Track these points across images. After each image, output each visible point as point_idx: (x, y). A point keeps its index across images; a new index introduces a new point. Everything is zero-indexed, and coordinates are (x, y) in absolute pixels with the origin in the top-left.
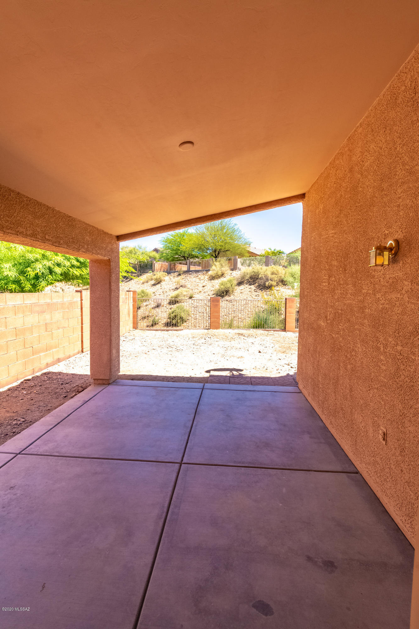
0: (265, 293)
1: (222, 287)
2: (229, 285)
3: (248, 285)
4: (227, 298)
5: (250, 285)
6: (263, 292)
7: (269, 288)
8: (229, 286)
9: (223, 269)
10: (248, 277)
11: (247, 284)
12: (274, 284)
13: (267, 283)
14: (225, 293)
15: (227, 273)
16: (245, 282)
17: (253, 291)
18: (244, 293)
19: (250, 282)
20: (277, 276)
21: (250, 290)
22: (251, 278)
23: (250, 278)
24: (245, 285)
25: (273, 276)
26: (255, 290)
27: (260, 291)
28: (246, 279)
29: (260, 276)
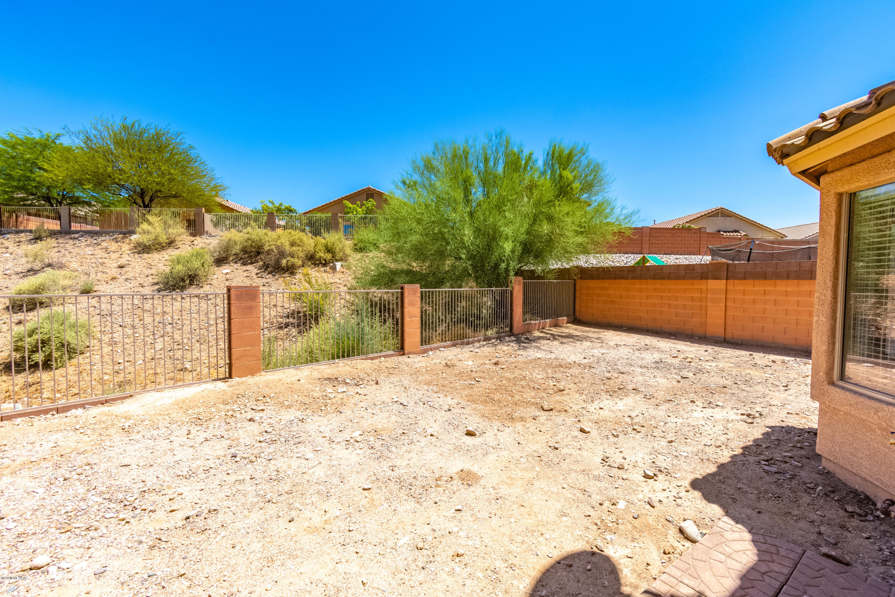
0: (281, 279)
1: (180, 267)
2: (196, 264)
3: (239, 264)
4: (193, 290)
5: (244, 264)
6: (277, 277)
7: (288, 270)
8: (197, 266)
9: (170, 230)
10: (237, 249)
11: (236, 262)
12: (299, 264)
13: (284, 262)
14: (188, 282)
15: (181, 241)
16: (231, 258)
17: (255, 277)
18: (235, 280)
19: (241, 258)
20: (300, 249)
21: (245, 274)
22: (244, 250)
23: (242, 251)
24: (231, 264)
25: (295, 248)
26: (260, 275)
27: (270, 276)
28: (233, 252)
29: (266, 248)
